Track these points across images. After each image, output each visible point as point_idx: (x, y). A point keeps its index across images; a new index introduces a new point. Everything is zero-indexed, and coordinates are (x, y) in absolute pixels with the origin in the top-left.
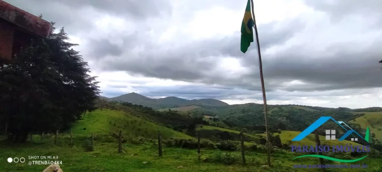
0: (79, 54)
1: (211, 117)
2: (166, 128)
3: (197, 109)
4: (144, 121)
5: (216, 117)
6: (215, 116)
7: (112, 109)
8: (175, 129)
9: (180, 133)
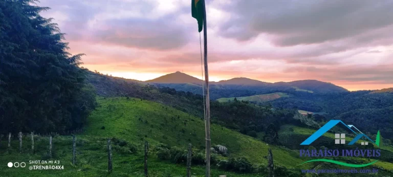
0: (53, 22)
1: (310, 113)
2: (226, 129)
3: (286, 98)
4: (192, 117)
5: (321, 114)
6: (319, 111)
7: (144, 99)
8: (244, 132)
9: (251, 139)
